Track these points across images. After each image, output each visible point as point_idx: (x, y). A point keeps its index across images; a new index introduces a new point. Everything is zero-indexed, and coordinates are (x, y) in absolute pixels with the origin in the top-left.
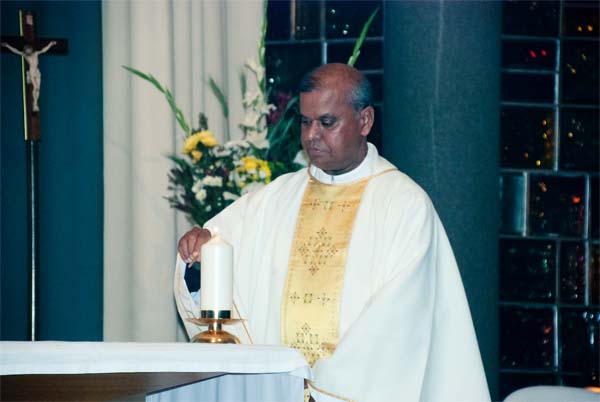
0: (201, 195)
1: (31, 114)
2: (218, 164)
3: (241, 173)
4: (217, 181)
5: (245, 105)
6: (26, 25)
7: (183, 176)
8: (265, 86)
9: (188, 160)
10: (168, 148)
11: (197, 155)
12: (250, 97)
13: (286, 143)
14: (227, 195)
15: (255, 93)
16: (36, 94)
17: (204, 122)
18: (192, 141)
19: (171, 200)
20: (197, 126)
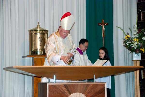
0: (128, 44)
1: (103, 34)
2: (130, 40)
3: (134, 41)
4: (130, 42)
5: (134, 31)
6: (103, 22)
7: (125, 42)
8: (137, 28)
9: (126, 39)
10: (123, 38)
11: (127, 38)
12: (135, 30)
13: (141, 36)
14: (132, 44)
15: (136, 29)
16: (104, 31)
17: (128, 34)
18: (126, 36)
19: (123, 45)
20: (127, 34)
